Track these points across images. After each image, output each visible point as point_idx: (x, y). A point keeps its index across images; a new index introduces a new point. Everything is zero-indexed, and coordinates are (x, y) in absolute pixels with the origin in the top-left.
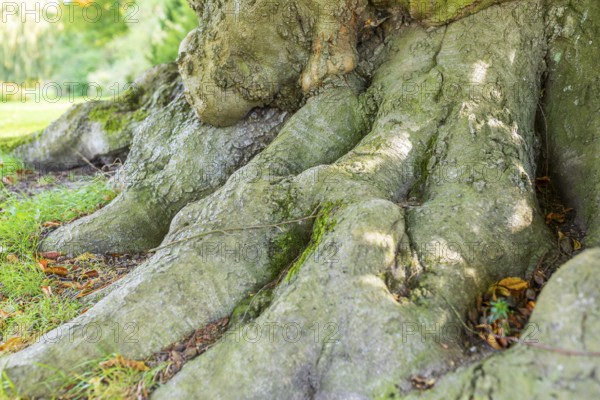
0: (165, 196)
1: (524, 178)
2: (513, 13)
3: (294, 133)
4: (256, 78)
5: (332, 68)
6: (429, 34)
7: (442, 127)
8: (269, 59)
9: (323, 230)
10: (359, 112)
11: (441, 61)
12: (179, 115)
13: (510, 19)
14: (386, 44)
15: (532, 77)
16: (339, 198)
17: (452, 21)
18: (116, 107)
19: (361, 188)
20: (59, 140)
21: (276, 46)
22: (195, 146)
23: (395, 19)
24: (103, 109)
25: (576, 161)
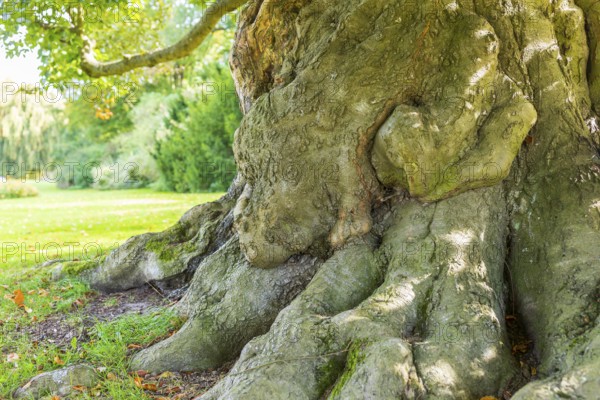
0: (223, 323)
1: (495, 322)
2: (483, 196)
3: (326, 279)
4: (296, 236)
5: (354, 231)
6: (424, 208)
7: (436, 282)
8: (306, 222)
9: (355, 360)
10: (374, 264)
11: (433, 231)
12: (231, 257)
13: (481, 200)
14: (392, 212)
15: (499, 241)
16: (365, 336)
17: (439, 200)
18: (168, 239)
19: (380, 328)
20: (119, 266)
21: (311, 213)
22: (245, 283)
23: (398, 193)
24: (157, 240)
25: (532, 306)
